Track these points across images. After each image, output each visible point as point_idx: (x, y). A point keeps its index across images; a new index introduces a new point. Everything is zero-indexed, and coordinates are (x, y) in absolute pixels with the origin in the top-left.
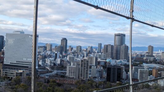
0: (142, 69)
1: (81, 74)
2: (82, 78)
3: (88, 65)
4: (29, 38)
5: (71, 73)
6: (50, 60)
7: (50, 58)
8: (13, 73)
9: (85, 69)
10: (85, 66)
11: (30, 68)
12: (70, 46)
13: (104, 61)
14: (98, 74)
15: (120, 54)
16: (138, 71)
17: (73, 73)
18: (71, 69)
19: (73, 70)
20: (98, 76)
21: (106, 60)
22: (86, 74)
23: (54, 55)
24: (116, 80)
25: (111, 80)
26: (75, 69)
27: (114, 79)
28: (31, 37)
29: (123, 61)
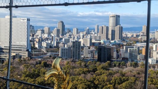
0: (132, 49)
1: (73, 55)
2: (75, 58)
3: (80, 47)
4: (21, 22)
5: (63, 55)
6: (46, 43)
7: (47, 41)
8: (6, 57)
9: (77, 50)
10: (77, 48)
11: (23, 51)
12: (68, 29)
13: (99, 42)
14: (90, 55)
15: (115, 35)
16: (128, 50)
17: (65, 55)
18: (64, 50)
19: (65, 52)
20: (90, 56)
21: (100, 40)
22: (78, 55)
23: (51, 37)
24: (107, 60)
25: (102, 60)
26: (67, 50)
27: (105, 58)
28: (23, 21)
29: (118, 41)
